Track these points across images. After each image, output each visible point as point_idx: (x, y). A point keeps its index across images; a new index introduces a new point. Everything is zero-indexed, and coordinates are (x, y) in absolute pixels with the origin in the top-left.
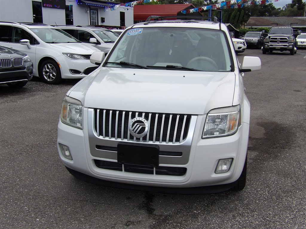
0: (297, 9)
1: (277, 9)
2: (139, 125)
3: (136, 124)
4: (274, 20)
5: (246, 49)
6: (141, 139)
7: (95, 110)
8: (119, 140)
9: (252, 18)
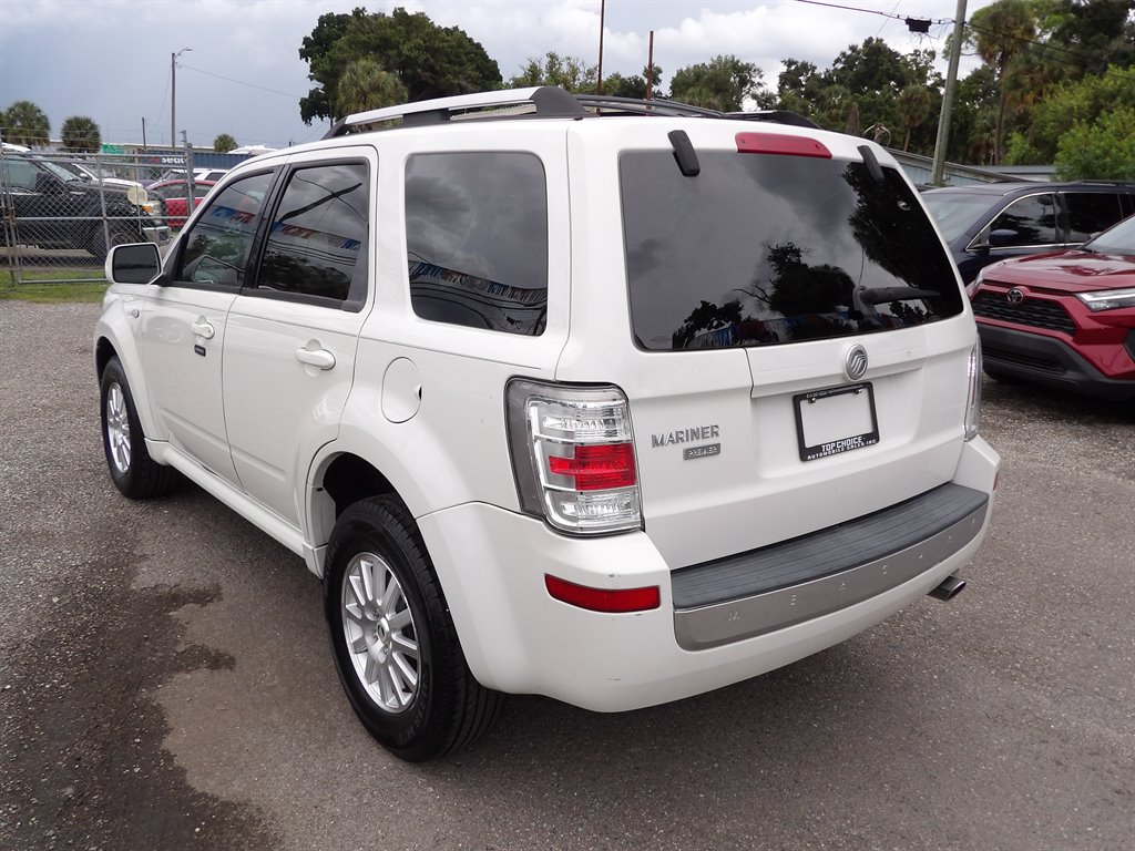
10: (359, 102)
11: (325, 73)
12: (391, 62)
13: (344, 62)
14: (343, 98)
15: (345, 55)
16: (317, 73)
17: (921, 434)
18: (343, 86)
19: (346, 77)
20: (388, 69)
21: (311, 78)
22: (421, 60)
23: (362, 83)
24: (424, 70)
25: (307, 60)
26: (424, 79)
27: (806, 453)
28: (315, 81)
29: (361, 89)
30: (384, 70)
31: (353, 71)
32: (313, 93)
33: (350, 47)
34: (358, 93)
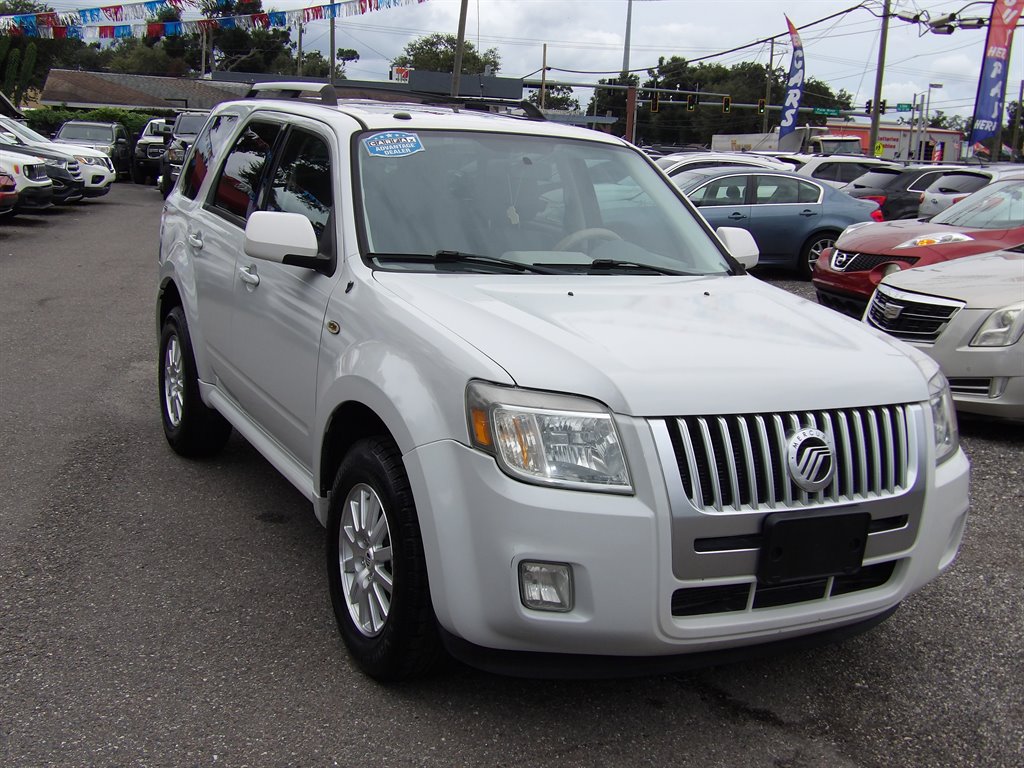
0: (164, 52)
1: (88, 44)
2: (815, 453)
3: (808, 450)
4: (138, 86)
5: (115, 182)
6: (821, 494)
7: (671, 422)
8: (763, 509)
9: (59, 73)
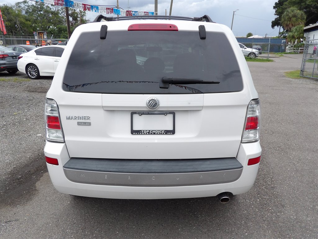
10: (288, 21)
11: (279, 13)
12: (302, 7)
13: (286, 8)
14: (283, 20)
15: (287, 7)
16: (277, 13)
17: (199, 136)
18: (284, 16)
19: (285, 13)
20: (300, 10)
21: (275, 14)
22: (313, 5)
23: (290, 15)
24: (313, 8)
25: (275, 9)
26: (313, 11)
27: (133, 132)
28: (276, 15)
29: (289, 16)
30: (298, 10)
31: (288, 11)
32: (276, 19)
33: (289, 4)
34: (288, 18)
